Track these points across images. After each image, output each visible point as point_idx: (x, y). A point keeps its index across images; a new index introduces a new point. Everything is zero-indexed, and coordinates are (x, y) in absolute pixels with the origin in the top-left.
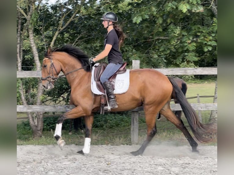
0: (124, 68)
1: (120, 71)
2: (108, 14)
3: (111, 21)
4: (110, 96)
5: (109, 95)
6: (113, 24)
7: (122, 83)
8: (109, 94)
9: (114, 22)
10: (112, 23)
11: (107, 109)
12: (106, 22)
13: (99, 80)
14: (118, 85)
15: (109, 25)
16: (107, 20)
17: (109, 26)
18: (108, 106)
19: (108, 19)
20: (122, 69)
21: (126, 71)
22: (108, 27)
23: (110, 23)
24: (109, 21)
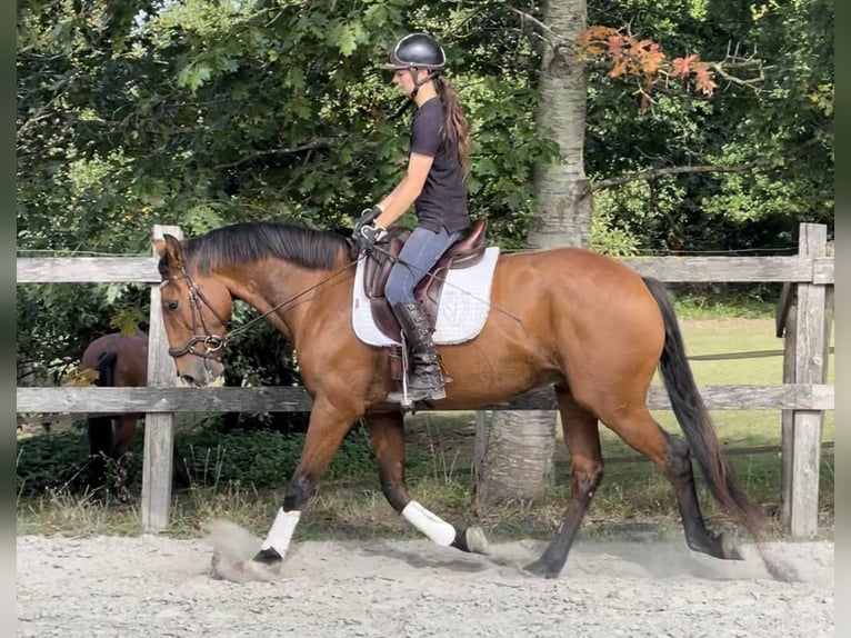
0: (475, 245)
1: (461, 255)
2: (405, 44)
3: (423, 68)
4: (419, 356)
5: (415, 352)
6: (433, 78)
7: (462, 306)
8: (415, 347)
9: (433, 71)
10: (429, 73)
11: (399, 404)
12: (407, 76)
13: (381, 294)
14: (447, 311)
15: (418, 85)
16: (408, 69)
17: (420, 88)
18: (403, 393)
19: (412, 64)
20: (467, 246)
21: (482, 252)
22: (415, 92)
23: (422, 76)
24: (417, 68)
